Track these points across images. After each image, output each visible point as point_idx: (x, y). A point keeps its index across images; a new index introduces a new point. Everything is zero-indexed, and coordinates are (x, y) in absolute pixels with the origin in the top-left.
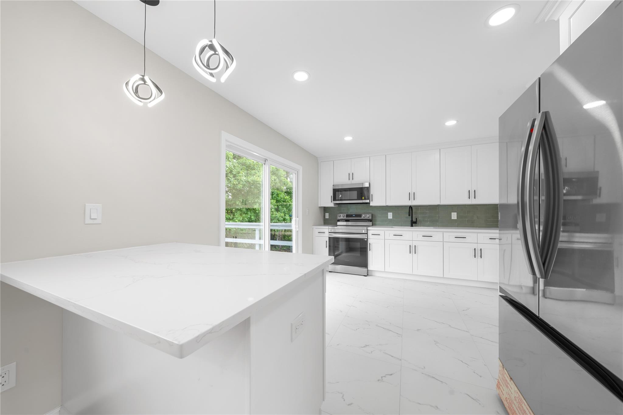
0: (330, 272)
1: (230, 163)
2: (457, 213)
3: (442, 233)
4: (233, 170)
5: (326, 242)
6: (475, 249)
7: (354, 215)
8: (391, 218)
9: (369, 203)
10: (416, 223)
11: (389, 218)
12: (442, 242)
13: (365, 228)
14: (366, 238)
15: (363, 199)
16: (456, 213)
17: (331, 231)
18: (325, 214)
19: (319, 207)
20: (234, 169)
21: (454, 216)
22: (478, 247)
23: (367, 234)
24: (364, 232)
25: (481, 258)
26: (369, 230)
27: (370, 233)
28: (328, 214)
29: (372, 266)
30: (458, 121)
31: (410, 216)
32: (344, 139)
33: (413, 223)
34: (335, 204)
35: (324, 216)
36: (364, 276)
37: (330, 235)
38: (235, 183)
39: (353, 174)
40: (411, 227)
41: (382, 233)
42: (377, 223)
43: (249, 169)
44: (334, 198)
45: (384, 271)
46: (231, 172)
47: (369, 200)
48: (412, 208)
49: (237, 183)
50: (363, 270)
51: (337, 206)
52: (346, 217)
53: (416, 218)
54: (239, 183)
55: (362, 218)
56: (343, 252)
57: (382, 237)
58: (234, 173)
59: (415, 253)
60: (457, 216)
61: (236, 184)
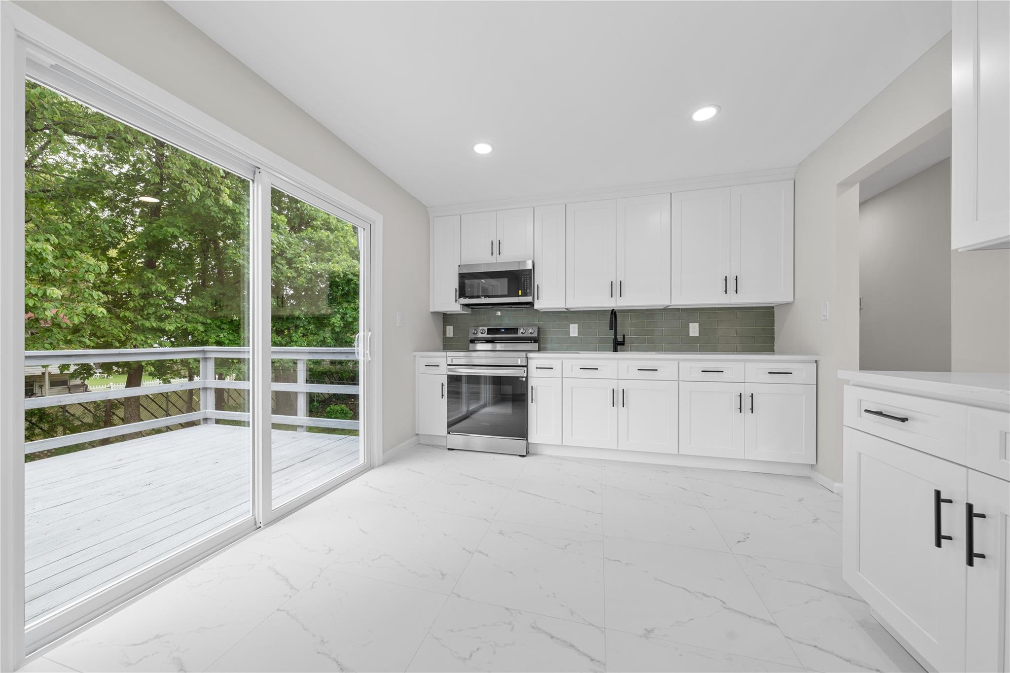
0: (449, 449)
1: (279, 236)
2: (699, 324)
3: (677, 362)
4: (285, 250)
5: (442, 385)
6: (741, 394)
7: (503, 330)
8: (576, 335)
9: (531, 304)
10: (623, 345)
11: (571, 335)
12: (677, 382)
13: (524, 354)
14: (525, 376)
15: (520, 294)
16: (697, 325)
17: (452, 362)
18: (446, 329)
19: (431, 312)
20: (288, 248)
21: (694, 330)
22: (747, 391)
23: (526, 366)
24: (519, 363)
25: (752, 412)
26: (531, 358)
27: (532, 364)
28: (452, 327)
29: (535, 435)
30: (719, 108)
31: (612, 329)
32: (473, 149)
33: (618, 345)
34: (463, 305)
35: (444, 332)
36: (520, 456)
37: (449, 370)
38: (289, 275)
39: (499, 243)
40: (614, 353)
41: (556, 364)
42: (549, 345)
43: (320, 249)
44: (462, 292)
45: (561, 444)
46: (282, 253)
47: (531, 297)
48: (615, 313)
49: (295, 275)
50: (518, 444)
51: (467, 311)
52: (487, 334)
53: (624, 336)
54: (299, 276)
55: (519, 335)
56: (488, 403)
57: (556, 372)
58: (289, 256)
59: (623, 406)
60: (699, 329)
61: (293, 277)
